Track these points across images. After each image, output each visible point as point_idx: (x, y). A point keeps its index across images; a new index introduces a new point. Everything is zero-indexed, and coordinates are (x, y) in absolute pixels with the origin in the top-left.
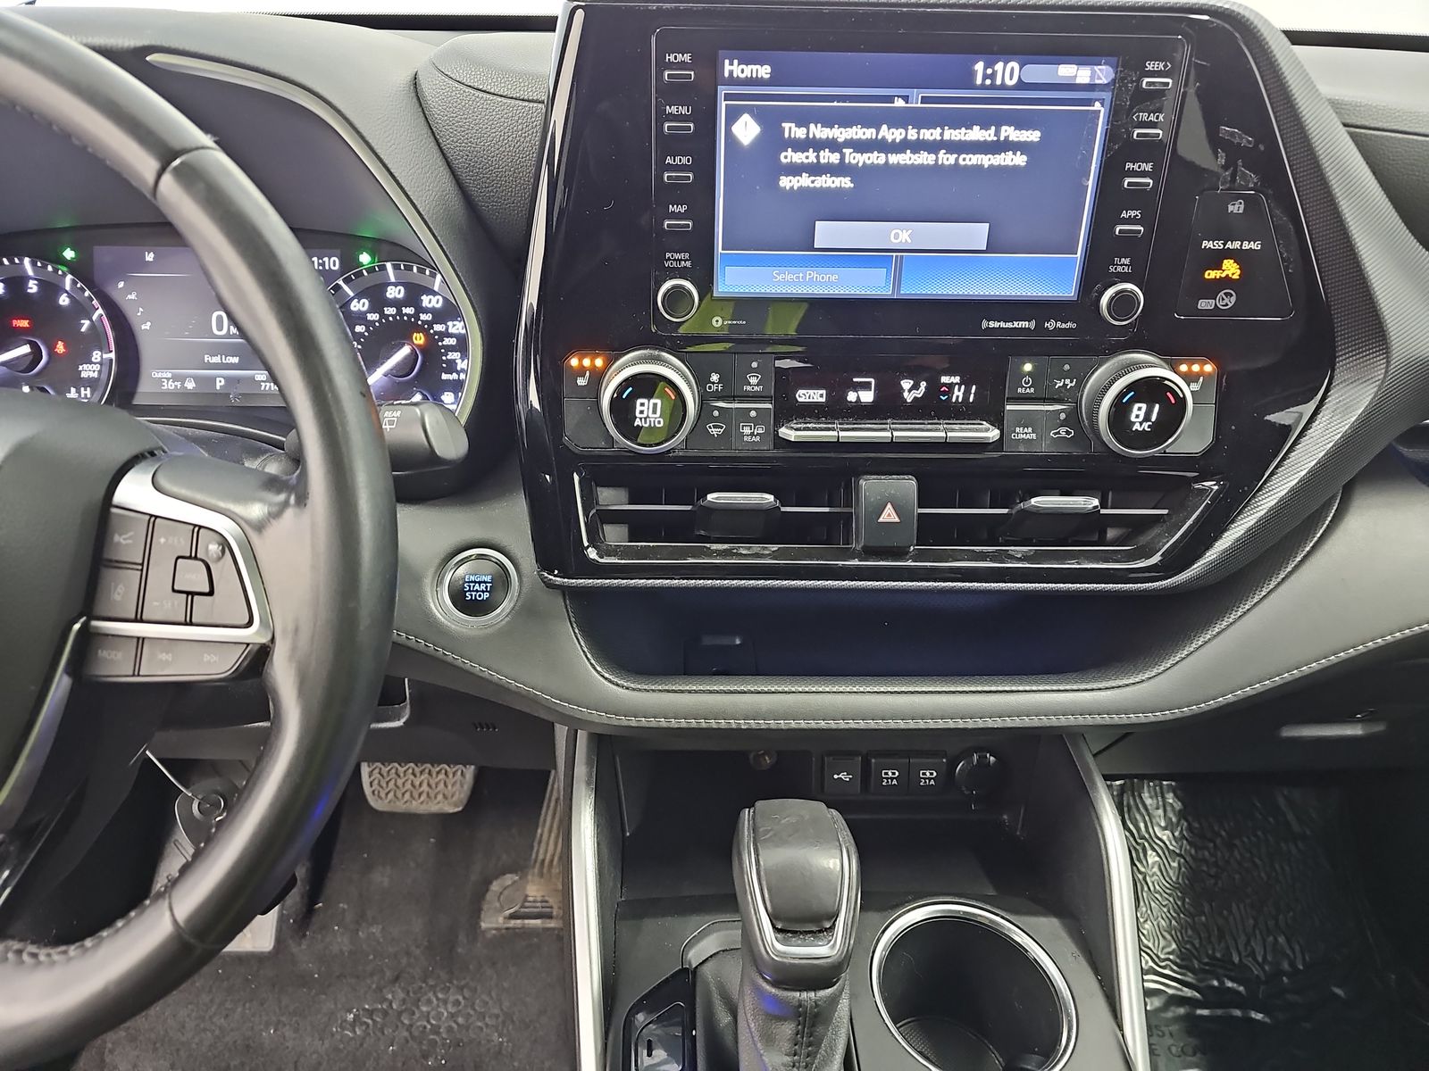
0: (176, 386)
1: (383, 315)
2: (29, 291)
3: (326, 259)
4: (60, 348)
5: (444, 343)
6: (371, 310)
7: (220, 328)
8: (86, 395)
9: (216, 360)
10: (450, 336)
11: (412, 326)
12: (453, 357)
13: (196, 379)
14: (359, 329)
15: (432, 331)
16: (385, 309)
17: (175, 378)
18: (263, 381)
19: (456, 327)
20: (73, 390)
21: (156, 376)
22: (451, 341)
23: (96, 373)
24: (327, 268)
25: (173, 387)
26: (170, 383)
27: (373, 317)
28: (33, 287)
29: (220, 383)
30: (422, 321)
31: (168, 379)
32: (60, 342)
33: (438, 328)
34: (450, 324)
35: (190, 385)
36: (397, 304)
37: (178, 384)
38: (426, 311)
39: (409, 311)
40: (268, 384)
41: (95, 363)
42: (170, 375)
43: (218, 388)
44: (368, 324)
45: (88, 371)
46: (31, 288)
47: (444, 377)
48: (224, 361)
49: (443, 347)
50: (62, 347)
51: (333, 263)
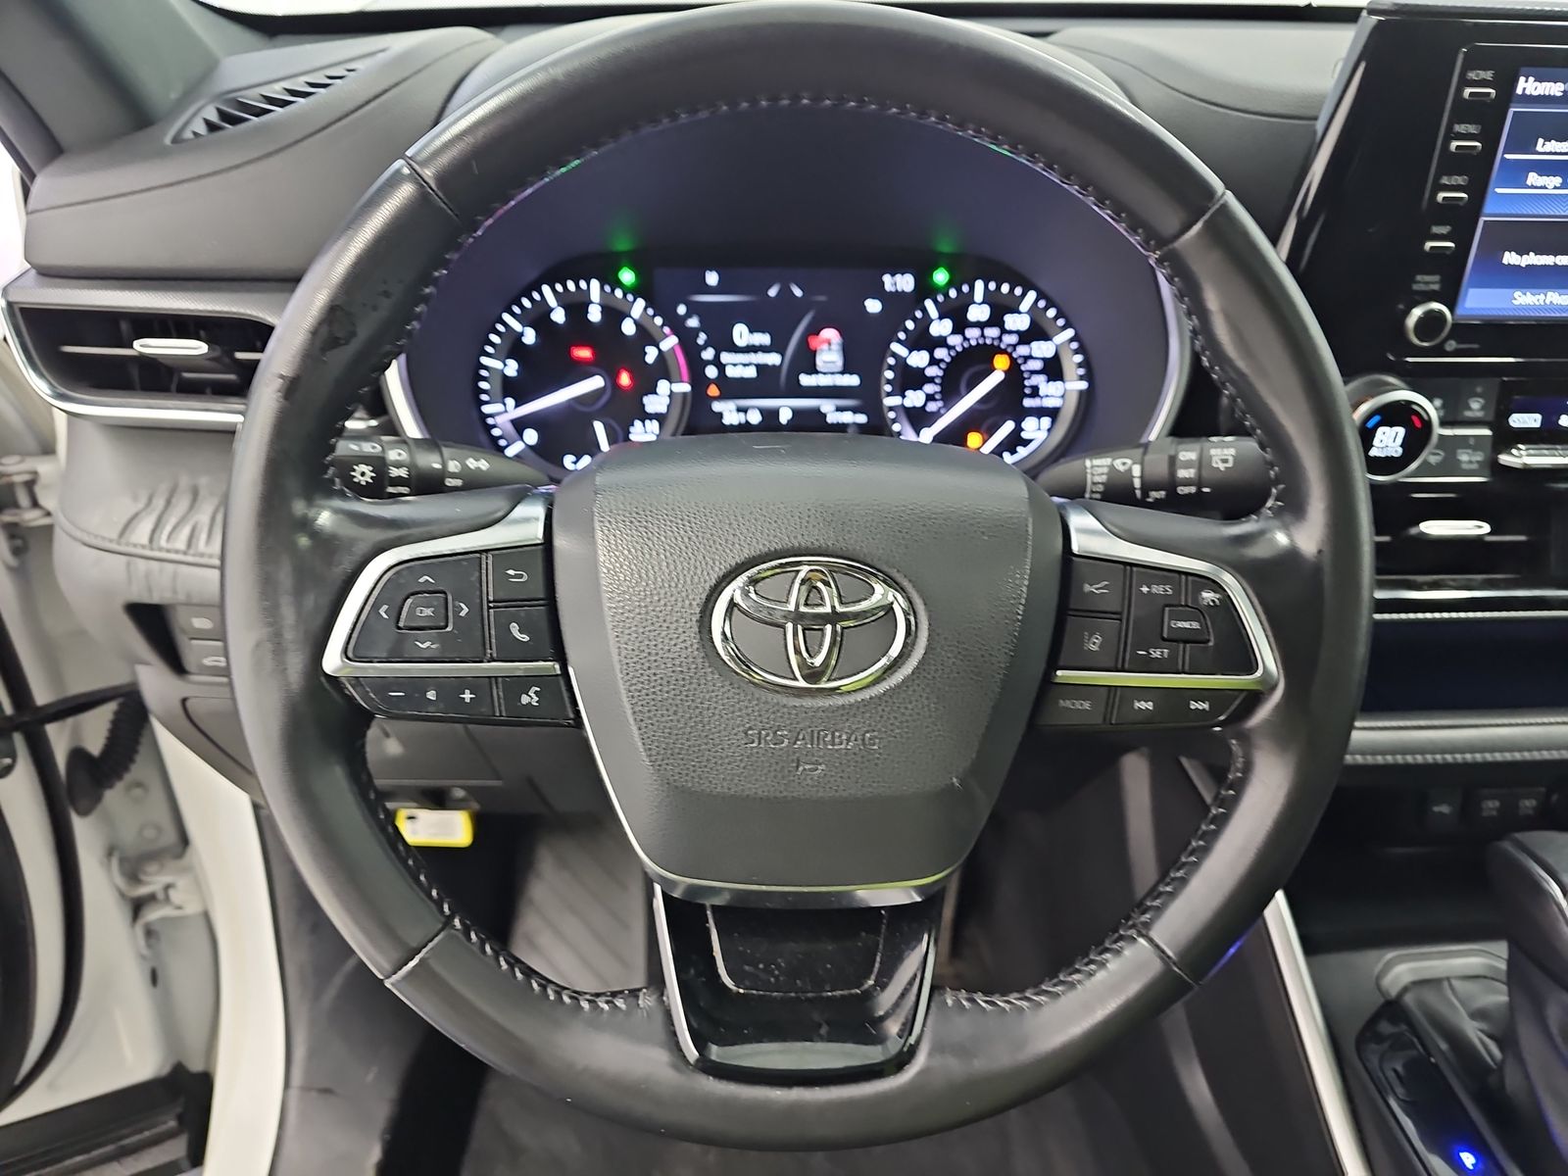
1: (965, 338)
2: (591, 318)
3: (899, 278)
5: (1028, 367)
6: (954, 332)
8: (654, 430)
10: (1034, 358)
11: (995, 350)
12: (1036, 382)
13: (762, 411)
14: (940, 353)
15: (1015, 354)
16: (968, 331)
17: (739, 410)
19: (1041, 350)
20: (638, 425)
21: (718, 409)
22: (1035, 365)
23: (665, 406)
27: (955, 340)
30: (1005, 343)
32: (624, 373)
33: (1022, 350)
34: (1035, 346)
35: (754, 417)
36: (981, 325)
37: (743, 416)
38: (1010, 332)
39: (992, 333)
41: (662, 396)
42: (733, 407)
44: (949, 348)
45: (655, 403)
46: (593, 315)
47: (1026, 403)
49: (1027, 371)
50: (626, 378)
51: (905, 283)
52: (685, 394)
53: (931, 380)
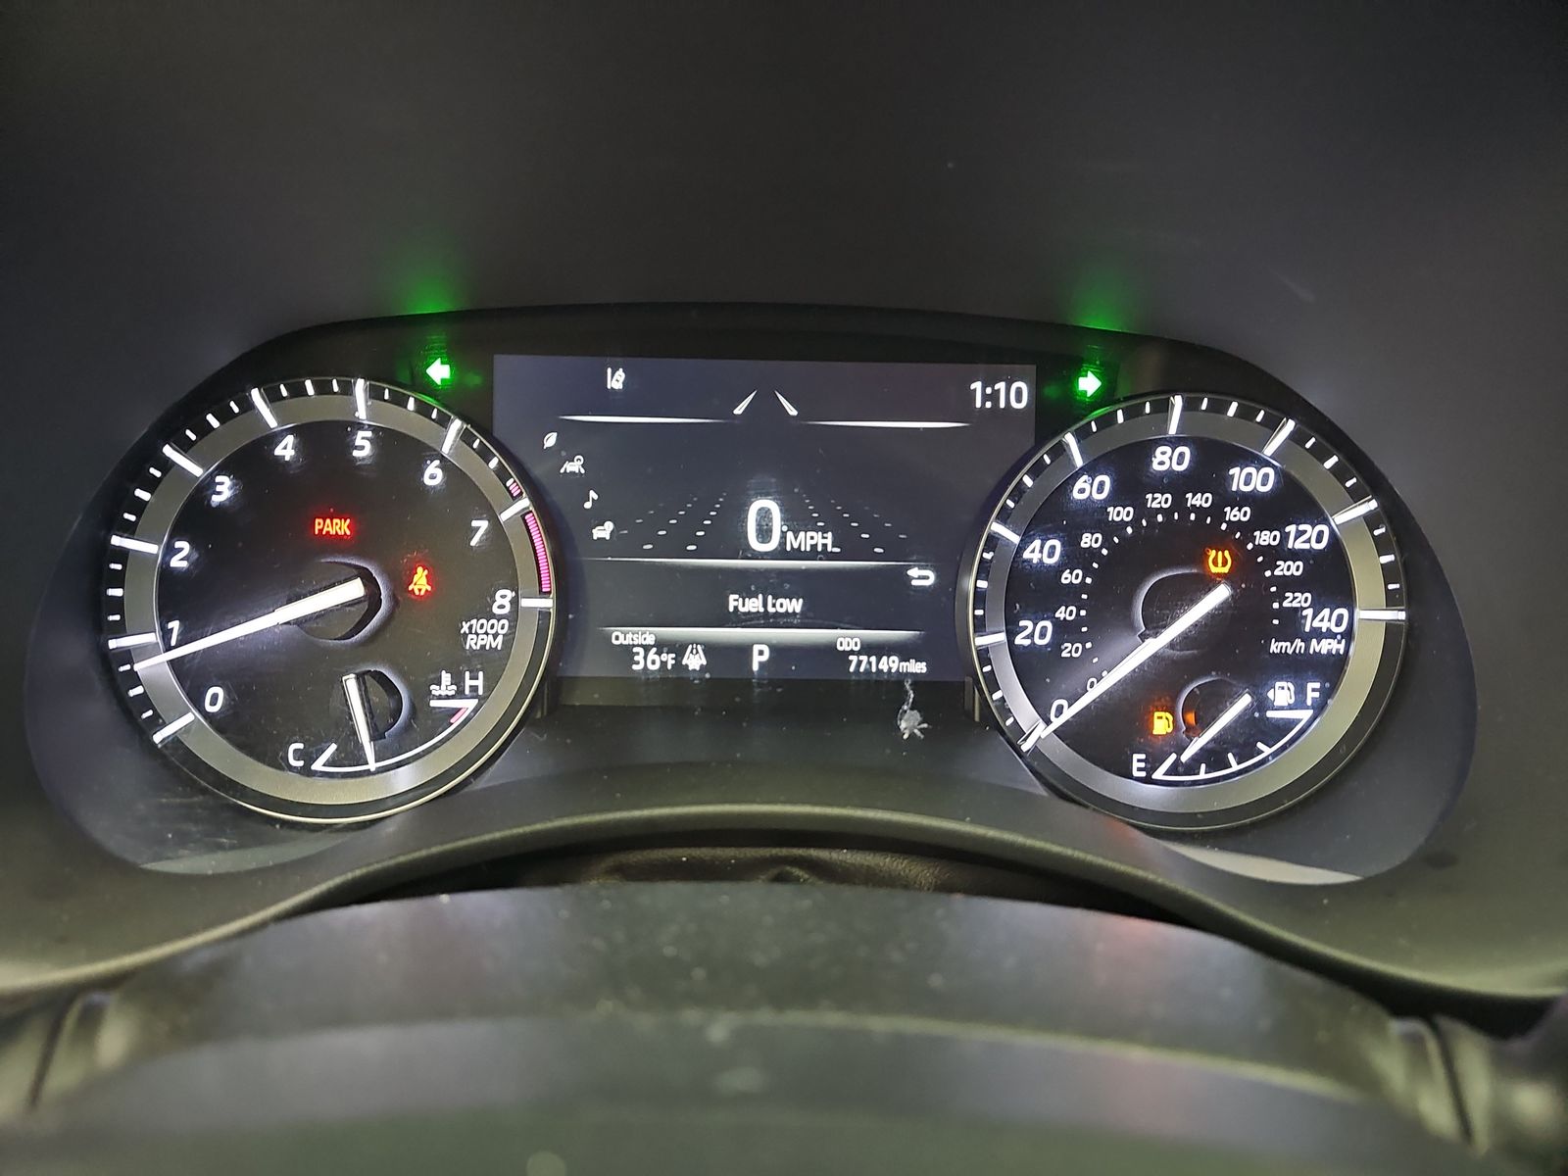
0: (664, 664)
1: (1142, 510)
2: (356, 453)
3: (1001, 386)
4: (420, 582)
5: (1277, 572)
6: (1118, 500)
7: (764, 534)
8: (474, 689)
9: (754, 605)
10: (1295, 555)
11: (1206, 533)
12: (1295, 604)
13: (711, 649)
14: (1088, 540)
15: (1250, 546)
16: (1149, 496)
17: (661, 646)
18: (852, 652)
19: (1305, 537)
20: (446, 677)
21: (621, 641)
22: (1292, 569)
23: (500, 639)
24: (1002, 405)
25: (657, 666)
26: (652, 655)
27: (1121, 514)
28: (363, 447)
29: (759, 658)
30: (1229, 523)
31: (647, 648)
32: (420, 570)
33: (1265, 538)
34: (1291, 529)
35: (695, 661)
36: (1178, 485)
37: (669, 659)
38: (1241, 500)
39: (1200, 500)
40: (864, 658)
41: (499, 618)
42: (651, 640)
43: (755, 667)
44: (1109, 529)
45: (481, 635)
46: (362, 448)
47: (1275, 647)
48: (771, 610)
49: (1274, 580)
50: (424, 581)
51: (1017, 395)
52: (544, 614)
53: (1070, 594)
